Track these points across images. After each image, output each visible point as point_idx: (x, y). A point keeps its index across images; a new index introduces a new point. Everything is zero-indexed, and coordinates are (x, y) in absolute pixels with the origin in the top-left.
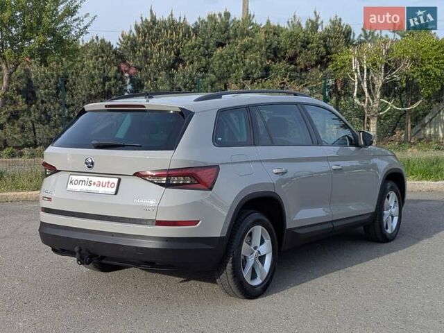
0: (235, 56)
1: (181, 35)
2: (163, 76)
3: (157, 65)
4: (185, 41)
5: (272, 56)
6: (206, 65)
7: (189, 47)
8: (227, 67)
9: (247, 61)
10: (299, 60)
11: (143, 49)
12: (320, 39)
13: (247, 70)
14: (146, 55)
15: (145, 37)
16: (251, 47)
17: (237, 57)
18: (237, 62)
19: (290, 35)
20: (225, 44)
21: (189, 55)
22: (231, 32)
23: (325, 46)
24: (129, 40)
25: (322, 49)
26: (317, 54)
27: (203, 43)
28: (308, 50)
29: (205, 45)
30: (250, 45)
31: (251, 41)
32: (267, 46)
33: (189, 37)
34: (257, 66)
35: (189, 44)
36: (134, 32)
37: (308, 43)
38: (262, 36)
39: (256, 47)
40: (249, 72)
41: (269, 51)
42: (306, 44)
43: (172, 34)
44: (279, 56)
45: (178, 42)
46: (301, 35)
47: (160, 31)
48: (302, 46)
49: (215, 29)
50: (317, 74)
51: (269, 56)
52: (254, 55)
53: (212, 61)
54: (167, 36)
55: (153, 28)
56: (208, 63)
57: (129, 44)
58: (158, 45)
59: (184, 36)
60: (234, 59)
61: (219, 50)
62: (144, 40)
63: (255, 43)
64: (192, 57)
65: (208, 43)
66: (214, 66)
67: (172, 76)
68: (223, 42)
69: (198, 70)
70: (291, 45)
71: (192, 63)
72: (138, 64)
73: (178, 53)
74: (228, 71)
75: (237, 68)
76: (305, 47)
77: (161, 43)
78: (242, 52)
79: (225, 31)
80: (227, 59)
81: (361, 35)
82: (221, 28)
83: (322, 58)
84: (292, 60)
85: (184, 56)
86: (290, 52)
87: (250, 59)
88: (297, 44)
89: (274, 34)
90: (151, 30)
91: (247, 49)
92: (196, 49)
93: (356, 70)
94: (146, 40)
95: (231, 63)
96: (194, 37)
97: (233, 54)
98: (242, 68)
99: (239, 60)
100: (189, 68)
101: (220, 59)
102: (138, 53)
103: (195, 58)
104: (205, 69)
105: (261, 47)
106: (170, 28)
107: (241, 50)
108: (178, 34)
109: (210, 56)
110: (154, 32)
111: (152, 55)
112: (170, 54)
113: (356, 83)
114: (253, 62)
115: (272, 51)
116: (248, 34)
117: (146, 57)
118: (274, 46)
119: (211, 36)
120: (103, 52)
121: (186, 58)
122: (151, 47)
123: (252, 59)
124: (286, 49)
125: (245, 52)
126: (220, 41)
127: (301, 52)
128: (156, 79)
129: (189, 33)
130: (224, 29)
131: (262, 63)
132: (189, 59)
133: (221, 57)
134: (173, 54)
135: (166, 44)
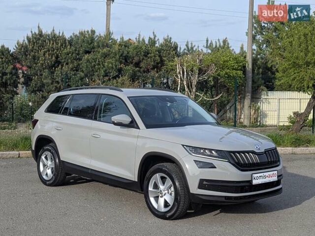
0: (97, 60)
1: (59, 45)
2: (46, 73)
3: (42, 64)
4: (62, 49)
5: (124, 61)
6: (77, 66)
7: (65, 53)
8: (92, 68)
9: (106, 64)
10: (142, 65)
11: (32, 54)
12: (156, 51)
13: (106, 70)
14: (34, 57)
15: (34, 45)
16: (109, 55)
17: (99, 61)
18: (99, 64)
19: (136, 48)
20: (91, 52)
21: (65, 59)
22: (96, 44)
23: (160, 56)
24: (22, 47)
25: (157, 58)
26: (154, 61)
27: (76, 50)
28: (148, 58)
29: (77, 52)
30: (108, 53)
31: (109, 51)
32: (120, 55)
33: (65, 46)
34: (112, 68)
35: (65, 51)
36: (26, 41)
37: (148, 54)
38: (117, 47)
39: (112, 55)
40: (107, 71)
41: (121, 58)
42: (146, 54)
43: (53, 44)
44: (129, 61)
45: (57, 50)
46: (144, 48)
47: (45, 41)
48: (144, 55)
49: (84, 41)
50: (155, 74)
51: (121, 61)
52: (111, 60)
53: (82, 63)
54: (49, 45)
55: (39, 39)
56: (79, 65)
57: (23, 50)
58: (43, 51)
59: (62, 45)
60: (97, 62)
61: (86, 56)
62: (33, 47)
63: (112, 52)
64: (68, 60)
65: (79, 51)
66: (83, 67)
67: (53, 73)
68: (90, 51)
69: (72, 69)
70: (137, 54)
71: (67, 64)
72: (29, 64)
73: (57, 57)
74: (93, 70)
75: (99, 69)
76: (146, 56)
77: (45, 50)
78: (103, 58)
79: (91, 43)
80: (92, 62)
81: (185, 49)
82: (88, 41)
83: (158, 63)
84: (137, 65)
85: (62, 59)
86: (136, 59)
87: (108, 63)
88: (141, 53)
89: (125, 46)
90: (39, 40)
91: (106, 56)
92: (70, 55)
93: (179, 73)
94: (35, 48)
95: (95, 65)
96: (69, 47)
97: (96, 59)
98: (103, 69)
99: (101, 63)
100: (65, 68)
101: (87, 62)
102: (28, 56)
103: (69, 61)
104: (77, 69)
105: (116, 55)
106: (52, 40)
107: (102, 57)
108: (57, 43)
109: (80, 59)
110: (40, 42)
111: (39, 58)
112: (52, 58)
113: (179, 82)
114: (110, 65)
115: (123, 58)
116: (107, 46)
117: (34, 59)
118: (124, 55)
119: (81, 46)
120: (3, 54)
121: (63, 61)
122: (38, 52)
123: (109, 63)
124: (133, 57)
125: (104, 58)
126: (87, 49)
127: (143, 59)
128: (41, 75)
129: (65, 43)
130: (90, 42)
131: (116, 66)
132: (65, 61)
133: (88, 60)
134: (54, 58)
135: (49, 51)
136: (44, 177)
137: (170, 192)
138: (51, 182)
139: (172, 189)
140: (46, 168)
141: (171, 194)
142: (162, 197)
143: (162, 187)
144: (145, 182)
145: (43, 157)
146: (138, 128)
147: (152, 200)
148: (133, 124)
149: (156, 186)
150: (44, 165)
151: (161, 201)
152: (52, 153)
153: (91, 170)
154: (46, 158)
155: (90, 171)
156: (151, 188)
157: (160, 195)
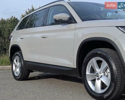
120: (14, 21)
136: (16, 74)
137: (106, 74)
138: (19, 77)
139: (108, 70)
140: (17, 68)
141: (107, 76)
142: (98, 79)
143: (98, 70)
144: (83, 68)
145: (15, 61)
146: (76, 22)
147: (90, 83)
148: (71, 21)
149: (93, 70)
150: (16, 66)
151: (98, 83)
152: (19, 57)
153: (43, 64)
154: (16, 61)
155: (41, 65)
156: (88, 73)
157: (97, 78)
